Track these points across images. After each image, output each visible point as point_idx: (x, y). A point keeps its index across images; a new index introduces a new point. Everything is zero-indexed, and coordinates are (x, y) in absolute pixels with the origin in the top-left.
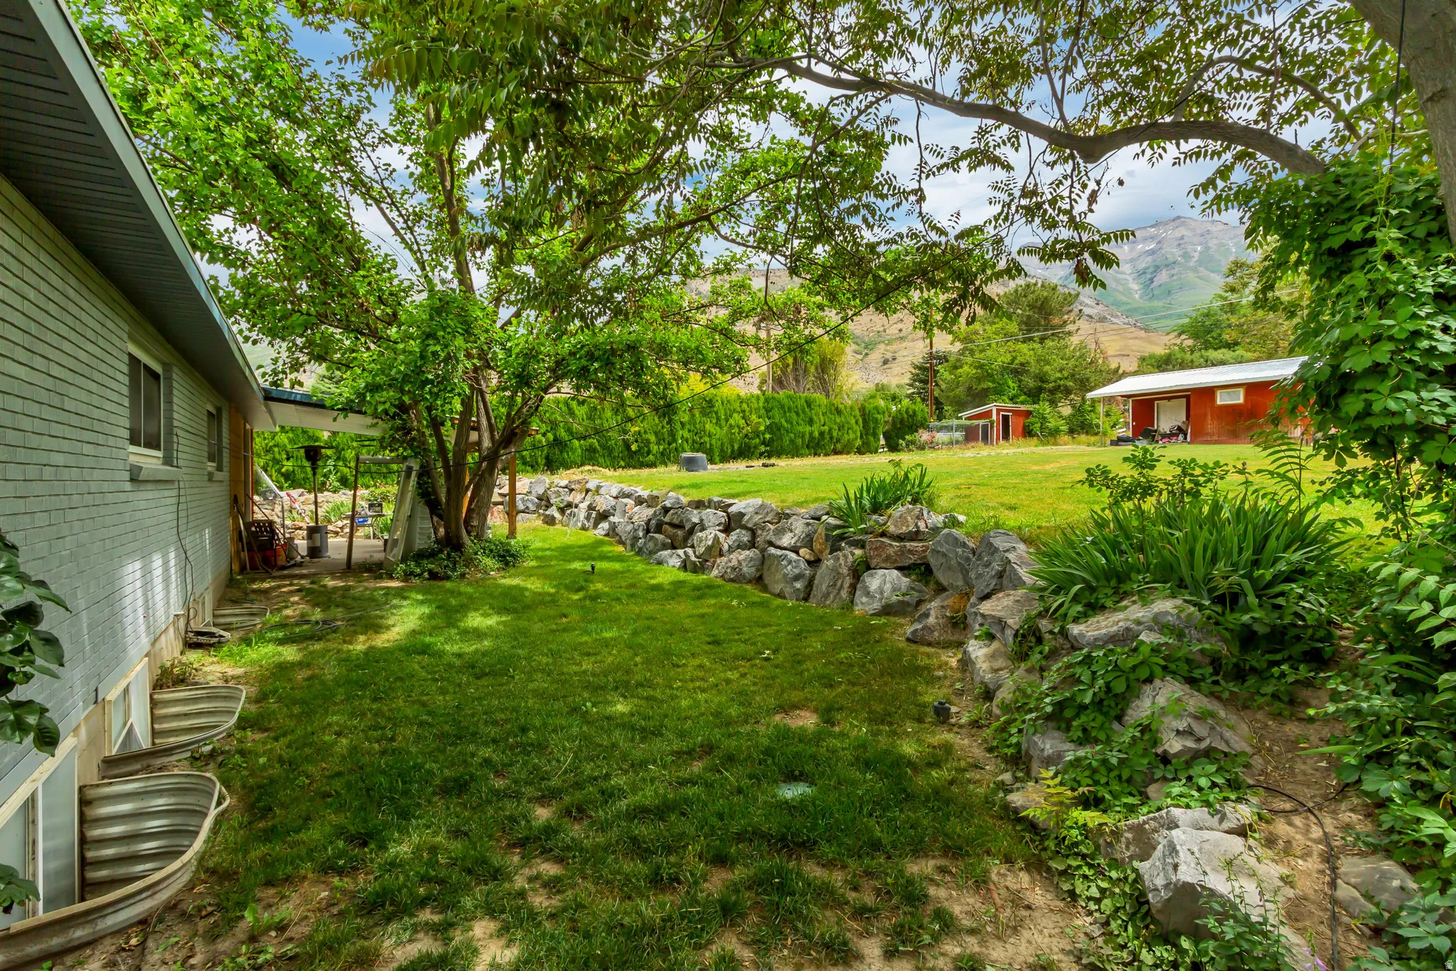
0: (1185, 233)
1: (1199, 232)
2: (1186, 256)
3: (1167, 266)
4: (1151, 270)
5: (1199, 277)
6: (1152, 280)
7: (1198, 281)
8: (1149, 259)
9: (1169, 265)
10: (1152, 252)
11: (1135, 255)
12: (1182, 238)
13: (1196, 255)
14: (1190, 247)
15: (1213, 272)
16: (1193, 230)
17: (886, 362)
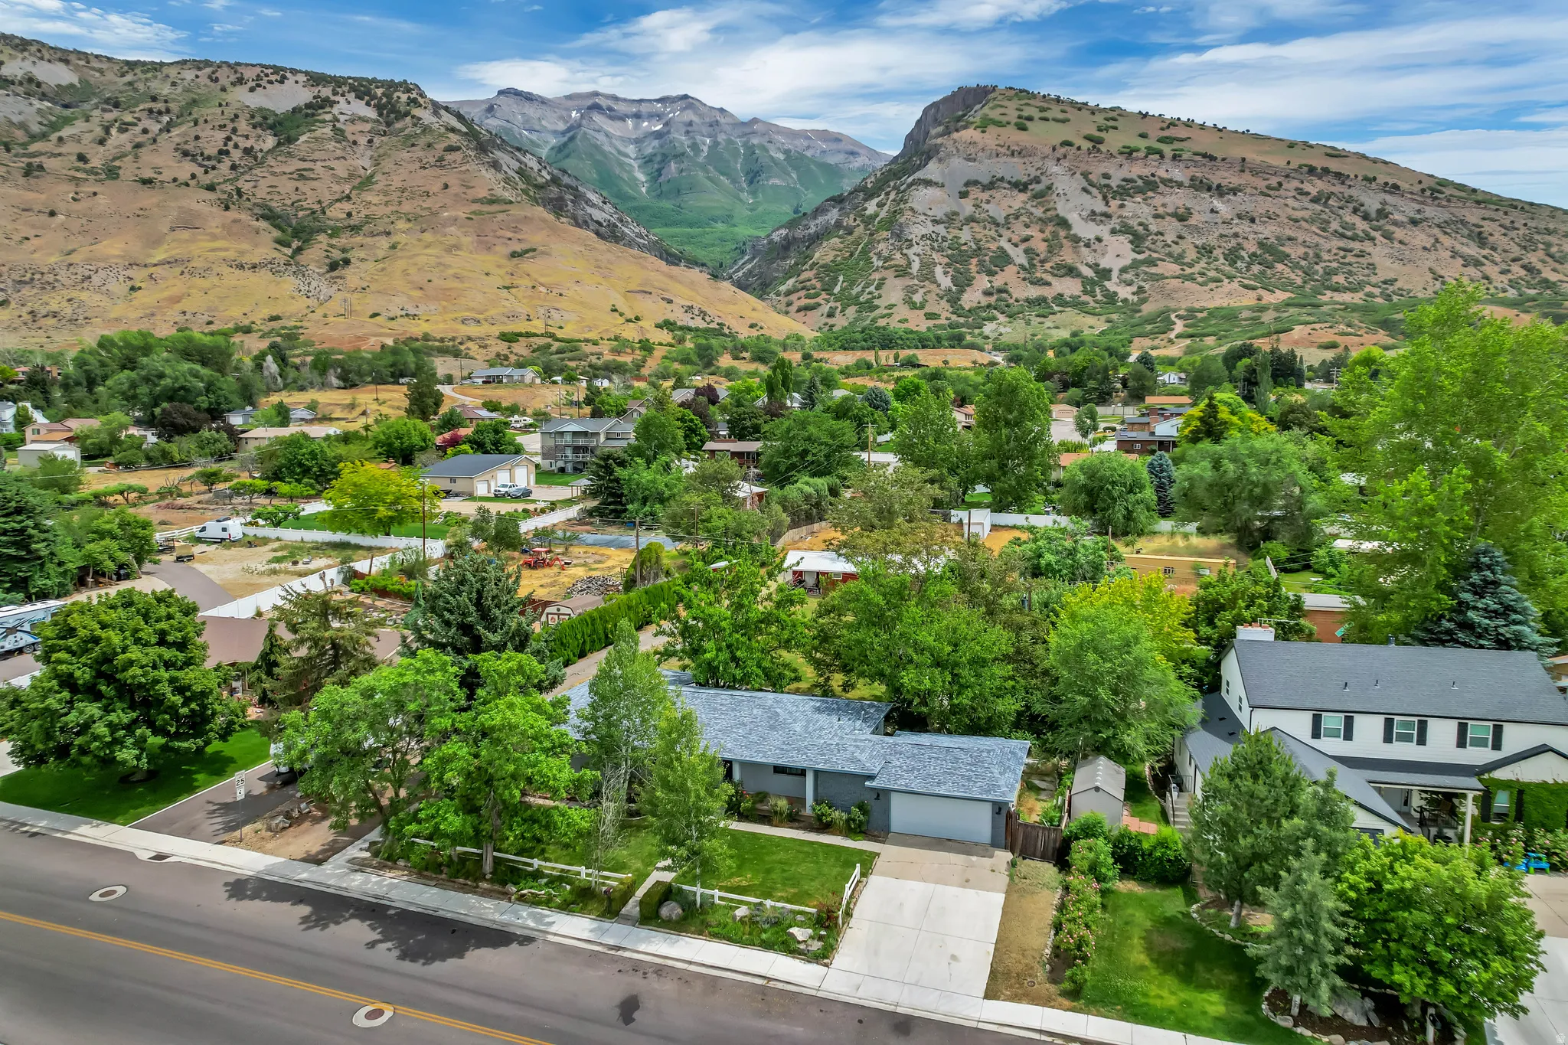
0: (695, 119)
1: (707, 120)
2: (695, 146)
3: (676, 156)
4: (659, 158)
5: (709, 178)
6: (659, 171)
7: (708, 183)
8: (656, 143)
9: (679, 156)
10: (658, 135)
11: (639, 134)
12: (690, 124)
13: (705, 149)
14: (698, 138)
15: (723, 174)
16: (701, 116)
17: (333, 266)
